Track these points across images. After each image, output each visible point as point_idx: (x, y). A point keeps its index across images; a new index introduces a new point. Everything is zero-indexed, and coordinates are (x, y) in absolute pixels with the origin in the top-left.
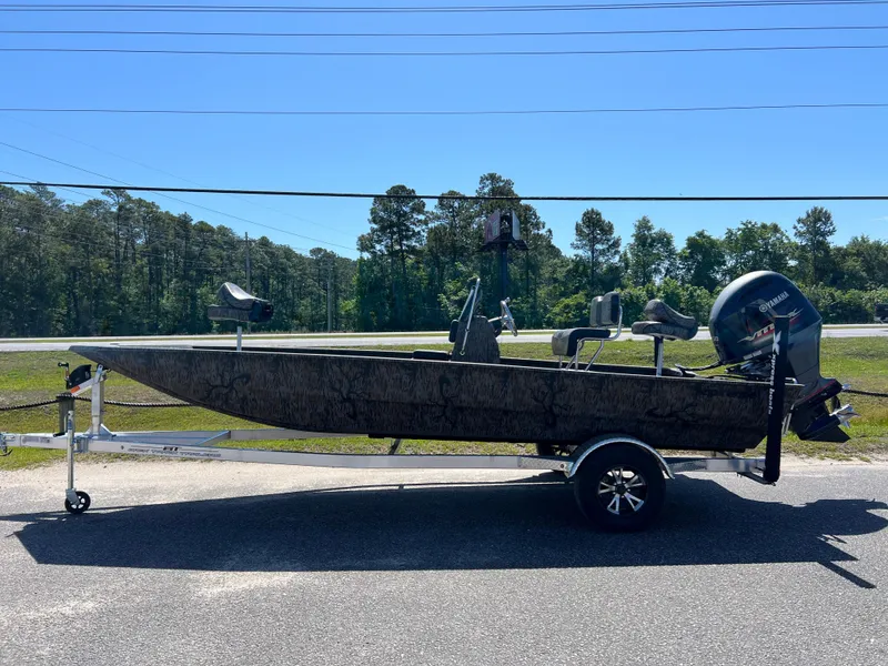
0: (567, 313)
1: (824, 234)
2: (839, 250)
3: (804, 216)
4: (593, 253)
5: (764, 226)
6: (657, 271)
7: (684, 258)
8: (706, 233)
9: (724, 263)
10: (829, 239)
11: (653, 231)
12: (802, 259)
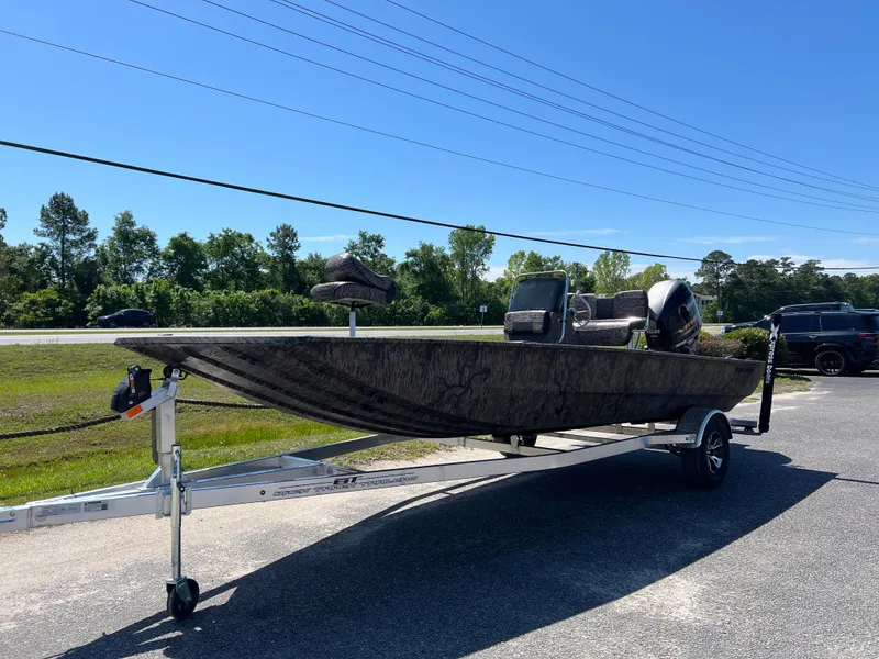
0: (35, 310)
1: (291, 249)
2: (302, 263)
3: (275, 230)
4: (63, 243)
5: (240, 236)
6: (138, 269)
7: (167, 258)
8: (188, 235)
9: (206, 267)
10: (296, 253)
11: (135, 228)
12: (273, 268)
